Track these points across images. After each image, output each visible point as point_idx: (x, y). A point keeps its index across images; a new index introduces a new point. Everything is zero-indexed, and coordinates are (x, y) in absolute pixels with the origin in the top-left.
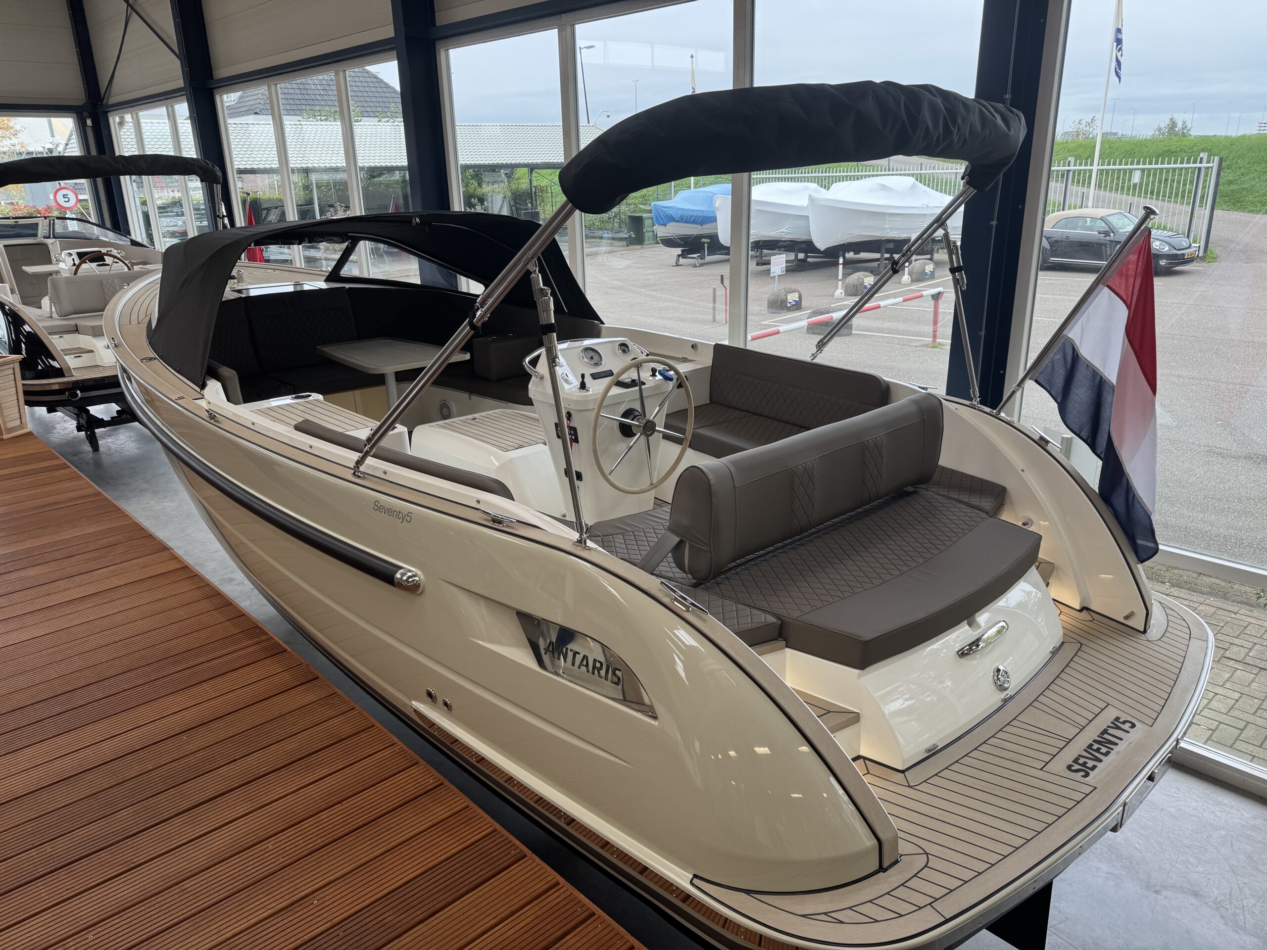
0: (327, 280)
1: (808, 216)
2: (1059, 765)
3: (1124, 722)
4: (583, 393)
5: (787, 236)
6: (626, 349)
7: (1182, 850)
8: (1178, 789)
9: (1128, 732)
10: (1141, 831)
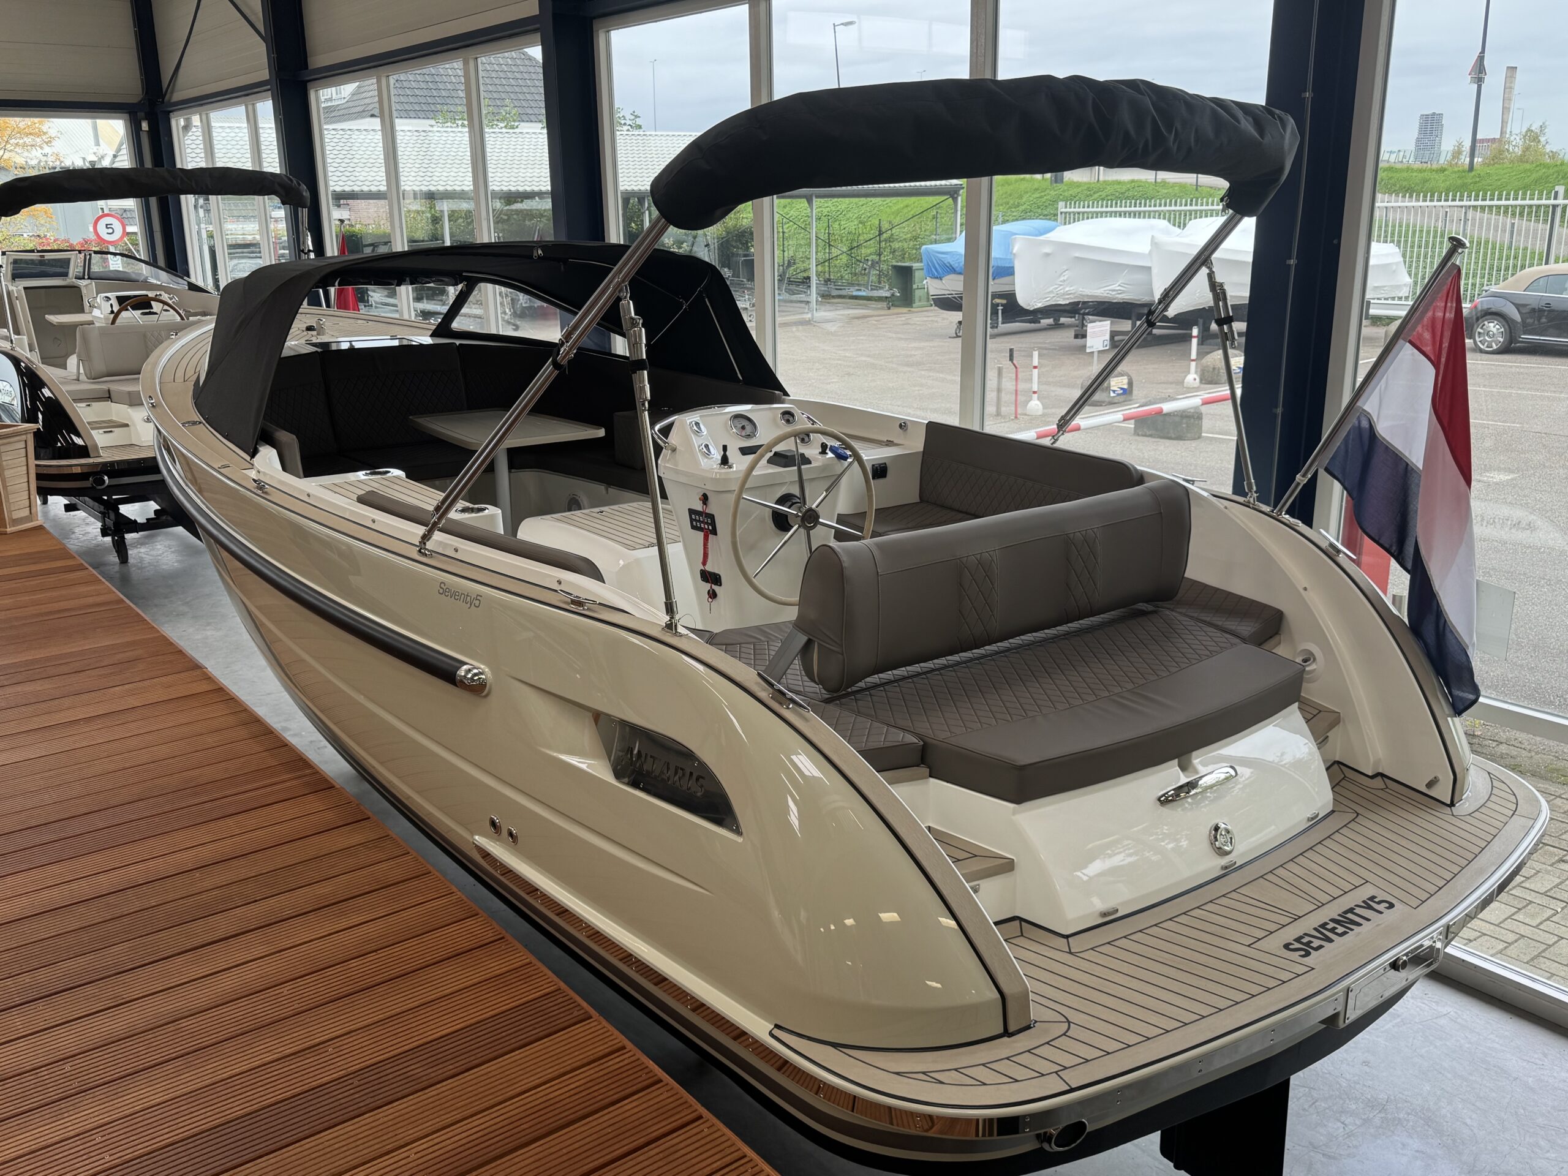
0: (434, 335)
1: (1150, 268)
2: (1274, 943)
3: (1379, 903)
4: (725, 470)
5: (1120, 296)
6: (791, 419)
7: (1532, 1130)
8: (1545, 1055)
9: (1381, 913)
10: (1478, 1104)
